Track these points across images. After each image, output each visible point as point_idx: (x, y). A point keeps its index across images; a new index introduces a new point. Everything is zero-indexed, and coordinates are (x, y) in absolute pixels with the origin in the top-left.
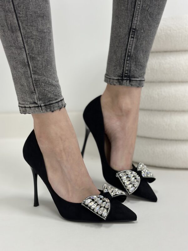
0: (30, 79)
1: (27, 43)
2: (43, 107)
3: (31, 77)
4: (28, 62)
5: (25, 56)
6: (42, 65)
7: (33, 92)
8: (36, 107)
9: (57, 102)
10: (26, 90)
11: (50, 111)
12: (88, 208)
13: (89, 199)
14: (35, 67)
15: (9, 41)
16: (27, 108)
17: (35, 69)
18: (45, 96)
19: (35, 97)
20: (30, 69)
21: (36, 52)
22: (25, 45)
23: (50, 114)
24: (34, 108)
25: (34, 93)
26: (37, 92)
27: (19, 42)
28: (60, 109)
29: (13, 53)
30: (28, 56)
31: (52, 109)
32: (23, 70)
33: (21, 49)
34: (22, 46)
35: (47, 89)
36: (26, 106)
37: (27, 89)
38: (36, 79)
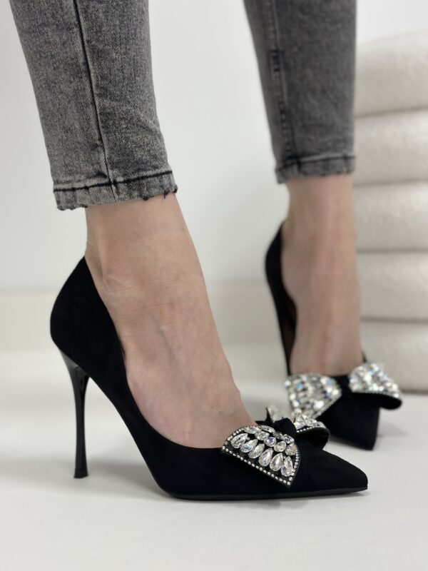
0: (90, 111)
1: (86, 12)
2: (122, 186)
3: (93, 103)
4: (86, 63)
5: (79, 48)
6: (123, 72)
7: (97, 146)
8: (102, 185)
9: (157, 175)
10: (78, 143)
11: (141, 196)
12: (242, 459)
13: (240, 433)
14: (104, 77)
15: (41, 12)
16: (77, 191)
17: (104, 83)
18: (128, 155)
19: (102, 158)
20: (91, 83)
21: (108, 37)
22: (81, 17)
23: (138, 204)
24: (96, 188)
25: (100, 149)
26: (106, 146)
27: (66, 11)
28: (166, 193)
29: (49, 43)
30: (87, 49)
31: (146, 193)
32: (72, 85)
33: (69, 29)
34: (74, 20)
35: (134, 139)
36: (77, 185)
37: (80, 139)
38: (104, 109)
